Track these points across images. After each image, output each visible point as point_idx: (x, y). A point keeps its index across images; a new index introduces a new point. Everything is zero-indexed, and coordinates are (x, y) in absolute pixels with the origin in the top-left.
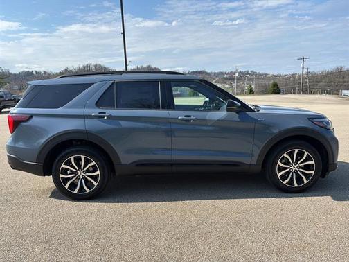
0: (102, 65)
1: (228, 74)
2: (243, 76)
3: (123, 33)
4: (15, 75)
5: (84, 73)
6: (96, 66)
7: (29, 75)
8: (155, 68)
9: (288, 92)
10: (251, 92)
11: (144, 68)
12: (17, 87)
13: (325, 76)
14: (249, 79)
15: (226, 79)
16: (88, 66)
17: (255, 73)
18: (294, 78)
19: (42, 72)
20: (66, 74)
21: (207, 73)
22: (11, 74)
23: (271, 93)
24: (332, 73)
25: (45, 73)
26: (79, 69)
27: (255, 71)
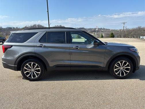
0: (41, 25)
1: (93, 29)
2: (100, 30)
3: (48, 11)
4: (4, 29)
5: (33, 28)
6: (38, 25)
7: (10, 29)
8: (63, 26)
9: (118, 37)
10: (102, 37)
11: (58, 26)
12: (5, 34)
13: (134, 30)
14: (102, 31)
15: (93, 31)
16: (35, 25)
17: (105, 29)
18: (121, 31)
19: (16, 28)
20: (26, 28)
21: (85, 29)
22: (3, 28)
23: (111, 37)
24: (136, 29)
25: (17, 28)
26: (31, 27)
27: (105, 28)
